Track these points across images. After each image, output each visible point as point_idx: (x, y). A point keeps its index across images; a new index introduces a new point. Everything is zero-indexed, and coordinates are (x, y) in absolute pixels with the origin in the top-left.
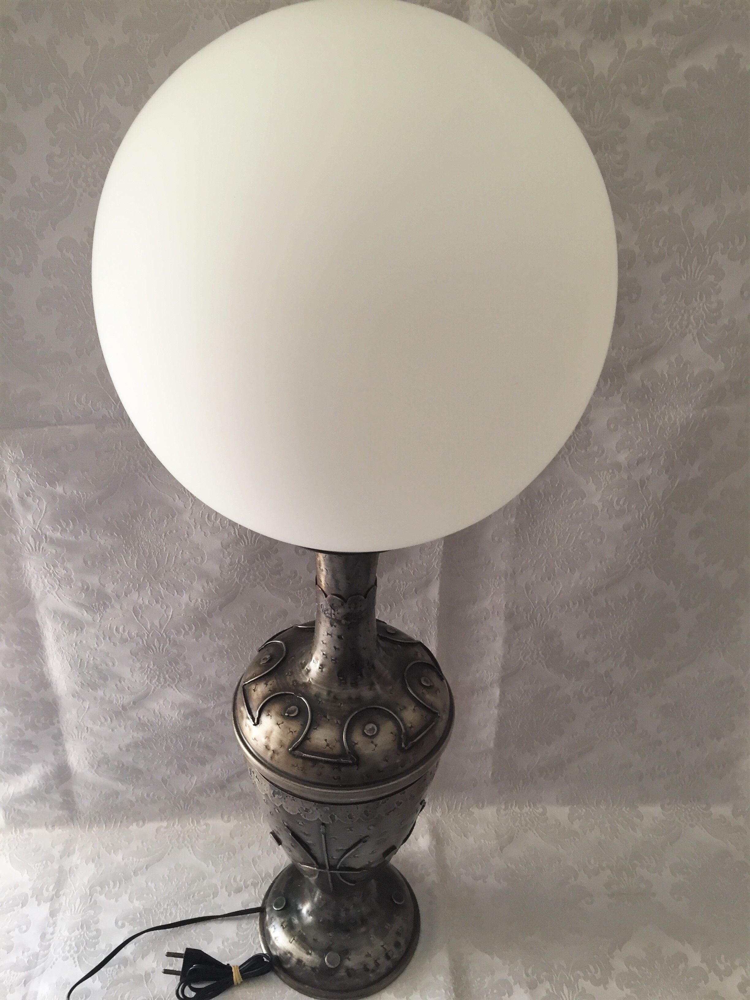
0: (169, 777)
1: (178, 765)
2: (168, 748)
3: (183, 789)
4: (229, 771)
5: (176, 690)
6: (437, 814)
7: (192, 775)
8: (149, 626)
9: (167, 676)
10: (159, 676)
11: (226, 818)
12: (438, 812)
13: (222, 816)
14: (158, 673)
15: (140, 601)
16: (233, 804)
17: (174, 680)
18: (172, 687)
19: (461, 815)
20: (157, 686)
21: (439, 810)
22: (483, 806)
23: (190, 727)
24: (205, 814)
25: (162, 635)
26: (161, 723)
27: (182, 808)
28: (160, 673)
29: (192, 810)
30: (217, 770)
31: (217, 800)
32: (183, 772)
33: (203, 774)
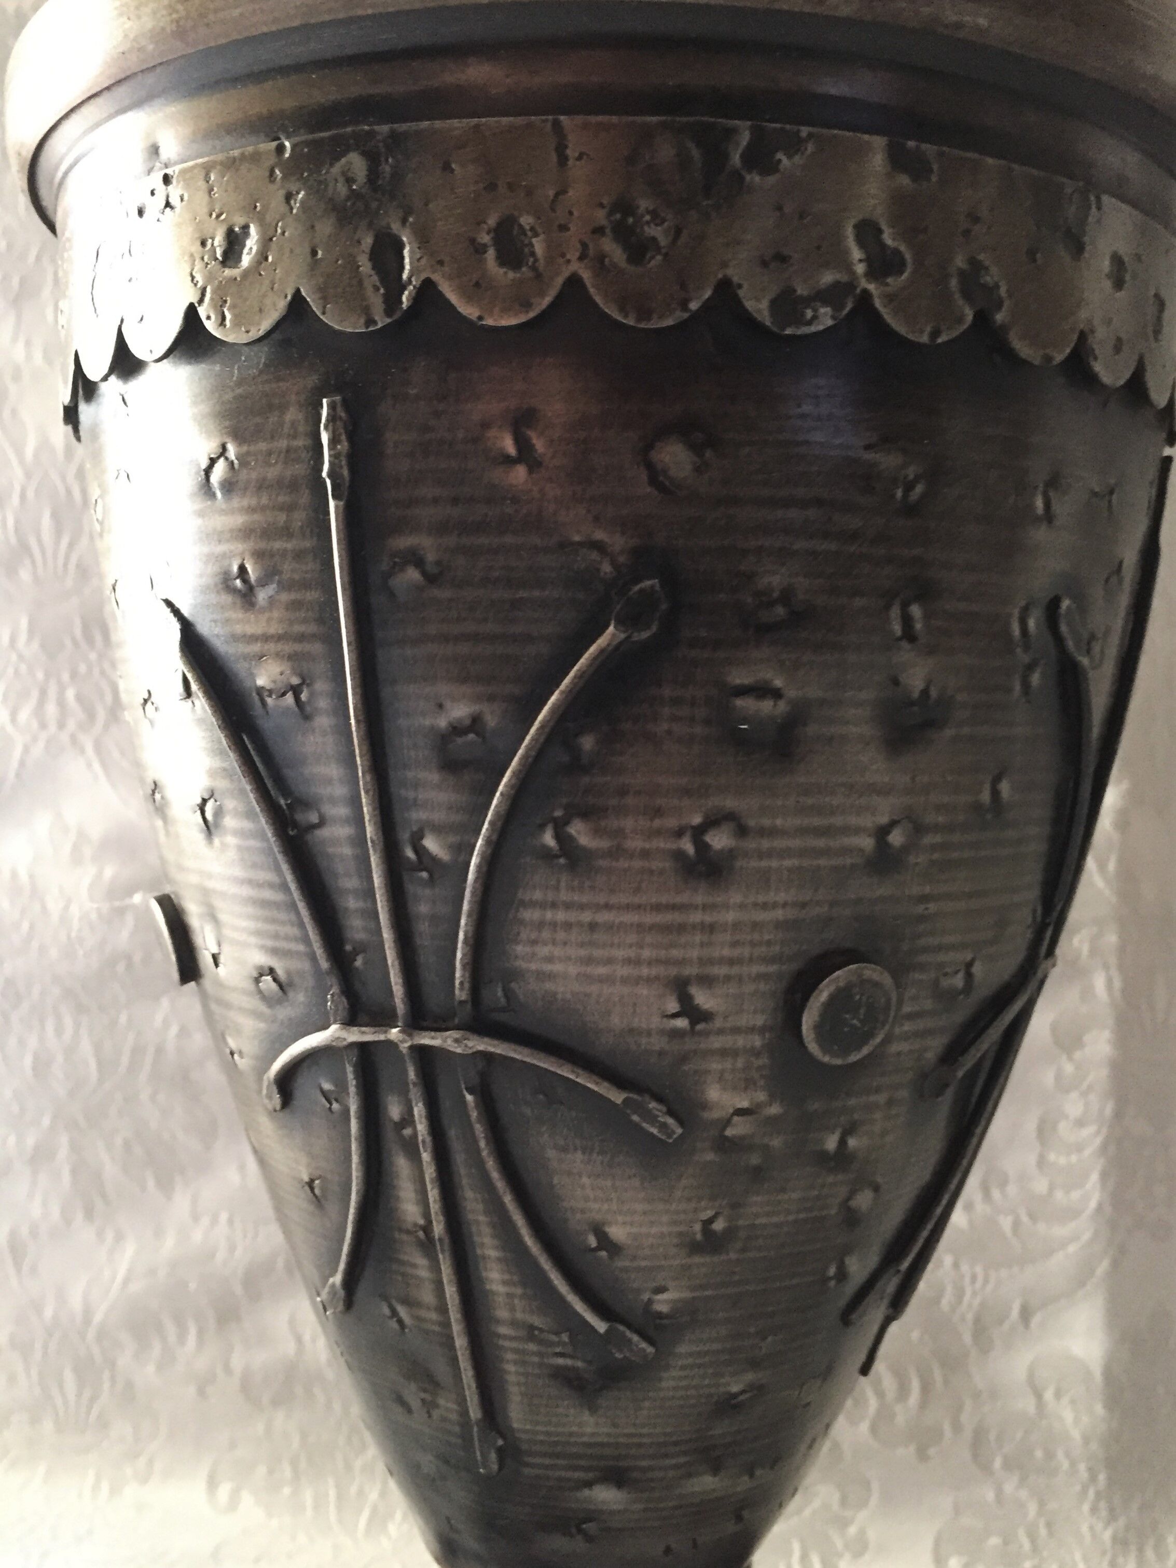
0: (34, 1233)
1: (73, 1168)
2: (41, 1066)
3: (76, 1302)
5: (97, 766)
7: (119, 1237)
8: (29, 452)
9: (70, 694)
10: (43, 693)
11: (224, 1491)
13: (212, 1484)
14: (40, 675)
15: (19, 352)
17: (91, 716)
18: (82, 751)
20: (35, 739)
23: (129, 958)
24: (150, 1462)
25: (69, 492)
26: (32, 927)
28: (47, 675)
29: (103, 1424)
30: (215, 1221)
31: (201, 1392)
32: (89, 1213)
33: (159, 1233)
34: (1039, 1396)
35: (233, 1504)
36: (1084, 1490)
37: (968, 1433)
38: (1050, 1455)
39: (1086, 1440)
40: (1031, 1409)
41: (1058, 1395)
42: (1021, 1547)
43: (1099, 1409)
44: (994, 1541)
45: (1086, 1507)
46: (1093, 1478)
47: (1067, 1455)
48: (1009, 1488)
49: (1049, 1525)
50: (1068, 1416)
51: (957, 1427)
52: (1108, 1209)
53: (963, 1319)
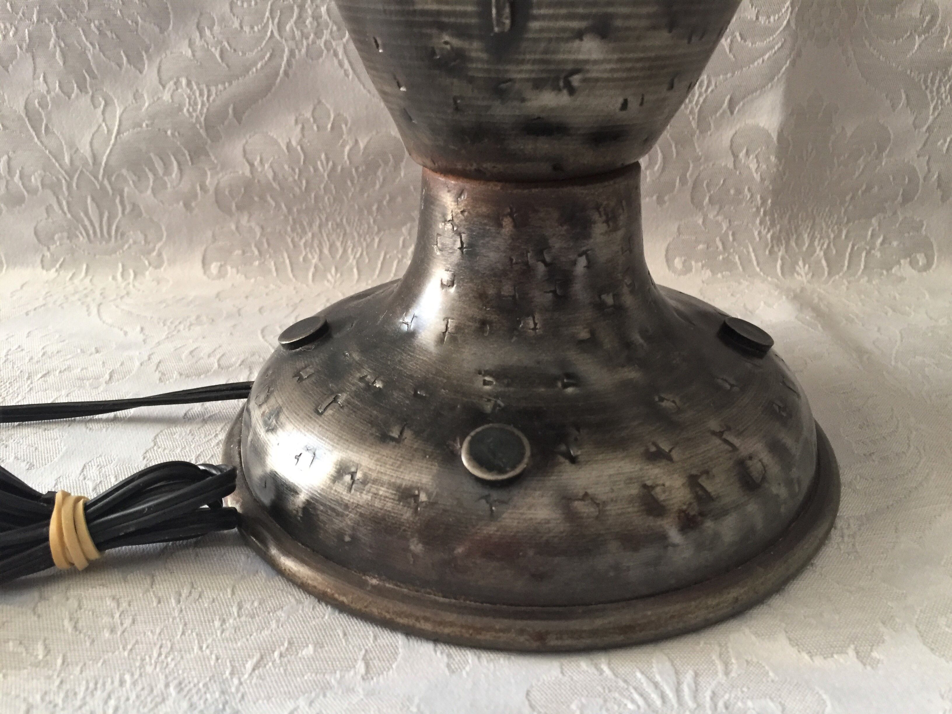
0: (43, 104)
1: (62, 50)
3: (85, 150)
4: (209, 91)
6: (799, 278)
11: (214, 268)
12: (798, 274)
13: (205, 263)
16: (233, 227)
19: (869, 281)
21: (802, 268)
22: (928, 265)
24: (160, 255)
27: (95, 233)
29: (122, 235)
30: (177, 83)
31: (187, 206)
32: (82, 88)
33: (137, 96)
34: (735, 156)
35: (222, 274)
36: (758, 209)
37: (690, 184)
38: (739, 192)
39: (762, 180)
40: (731, 165)
41: (747, 154)
42: (717, 248)
43: (773, 159)
44: (701, 247)
45: (758, 221)
46: (764, 201)
47: (749, 190)
48: (711, 216)
49: (733, 234)
50: (753, 166)
51: (683, 181)
52: (793, 25)
53: (692, 112)
